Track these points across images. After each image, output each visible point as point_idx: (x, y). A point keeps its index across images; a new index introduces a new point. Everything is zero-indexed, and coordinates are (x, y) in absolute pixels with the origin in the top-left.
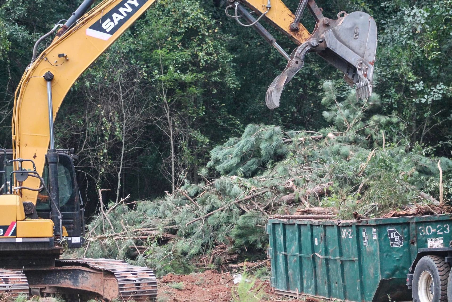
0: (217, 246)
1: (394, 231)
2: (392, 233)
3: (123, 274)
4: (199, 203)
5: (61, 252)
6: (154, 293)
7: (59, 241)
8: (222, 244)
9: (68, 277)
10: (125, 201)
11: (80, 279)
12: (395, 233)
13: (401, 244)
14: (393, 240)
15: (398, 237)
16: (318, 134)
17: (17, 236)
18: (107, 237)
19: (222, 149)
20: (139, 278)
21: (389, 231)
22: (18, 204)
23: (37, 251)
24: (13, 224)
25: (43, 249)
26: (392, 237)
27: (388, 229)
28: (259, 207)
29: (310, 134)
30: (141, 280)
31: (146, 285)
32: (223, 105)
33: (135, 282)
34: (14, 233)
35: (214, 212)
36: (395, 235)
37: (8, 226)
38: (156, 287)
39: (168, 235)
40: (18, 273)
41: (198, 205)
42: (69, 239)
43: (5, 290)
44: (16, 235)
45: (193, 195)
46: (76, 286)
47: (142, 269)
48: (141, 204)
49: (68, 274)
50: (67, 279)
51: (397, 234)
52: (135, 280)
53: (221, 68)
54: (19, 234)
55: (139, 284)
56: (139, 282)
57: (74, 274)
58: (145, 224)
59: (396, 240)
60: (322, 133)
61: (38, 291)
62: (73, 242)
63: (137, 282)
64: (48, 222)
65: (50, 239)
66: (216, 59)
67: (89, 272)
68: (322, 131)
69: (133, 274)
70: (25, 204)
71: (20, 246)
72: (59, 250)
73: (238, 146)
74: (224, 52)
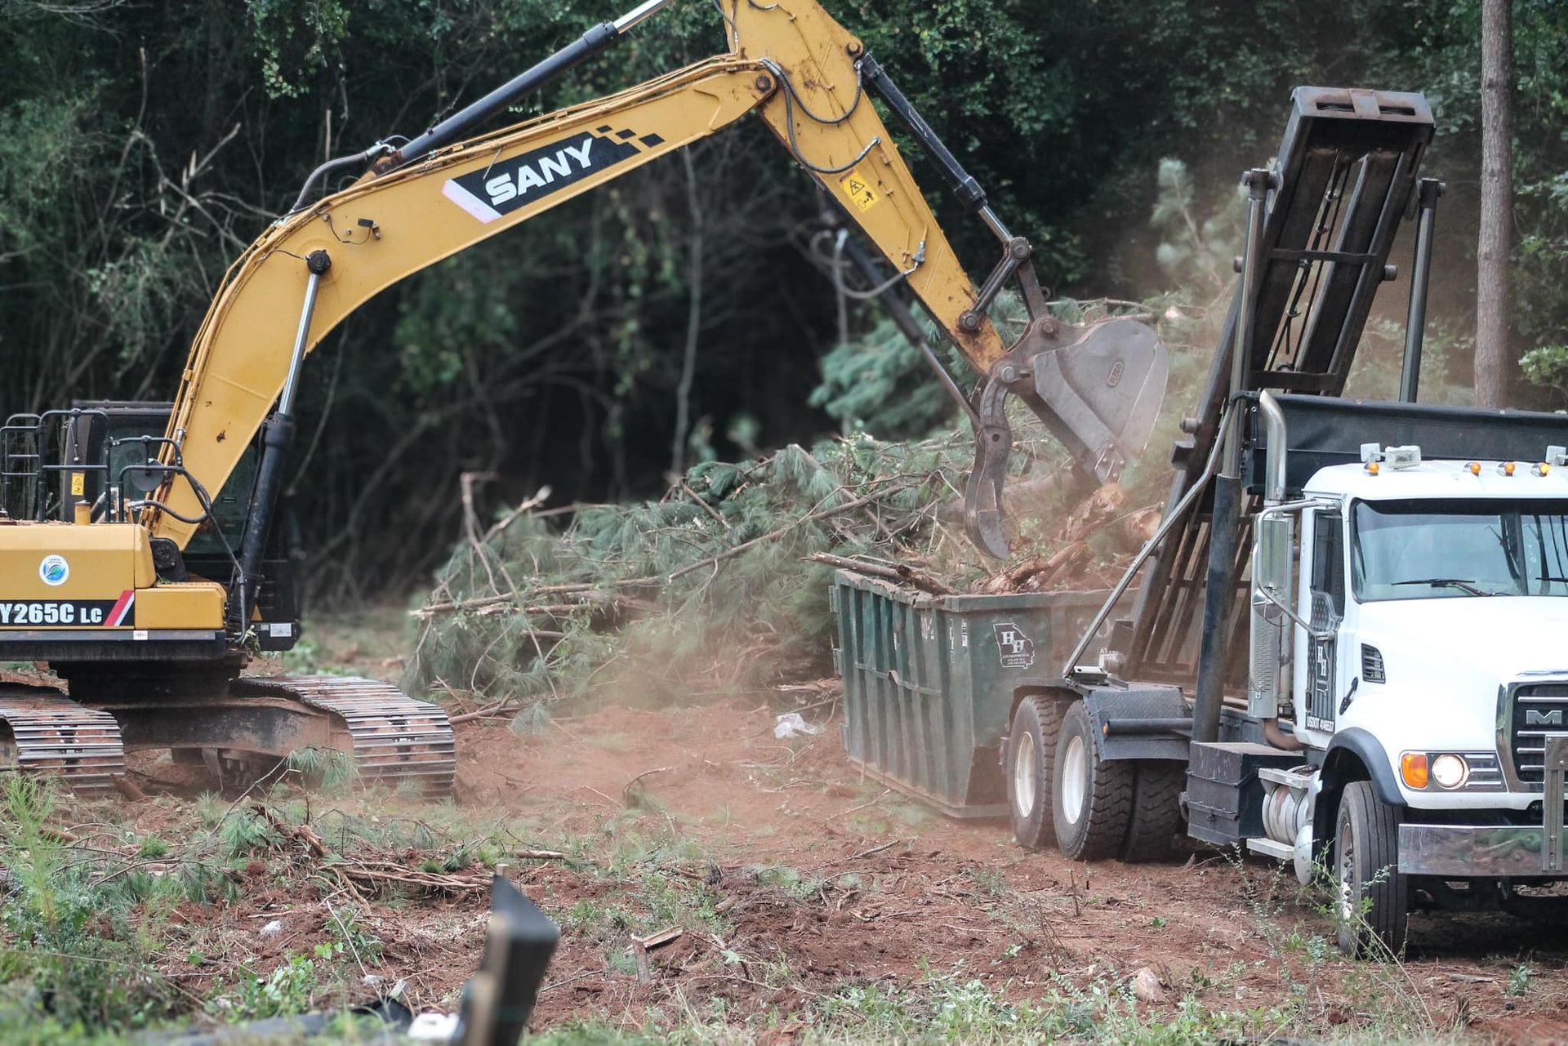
0: (755, 636)
1: (1009, 628)
2: (1005, 634)
3: (369, 723)
4: (728, 517)
5: (244, 662)
6: (447, 769)
7: (239, 637)
8: (768, 630)
9: (249, 724)
10: (535, 509)
11: (280, 732)
12: (1012, 633)
13: (1028, 660)
14: (1008, 649)
15: (1022, 642)
16: (1141, 311)
17: (137, 626)
18: (460, 608)
19: (855, 353)
20: (409, 732)
21: (998, 627)
22: (139, 547)
23: (186, 662)
24: (126, 595)
25: (200, 657)
26: (1005, 642)
27: (997, 622)
28: (886, 530)
29: (1118, 310)
30: (412, 738)
31: (427, 752)
32: (1004, 183)
33: (396, 743)
34: (130, 619)
35: (753, 542)
36: (1012, 637)
37: (115, 602)
38: (452, 754)
39: (634, 602)
40: (101, 717)
41: (724, 522)
42: (264, 627)
43: (64, 759)
44: (133, 624)
45: (719, 493)
46: (270, 747)
47: (421, 708)
48: (587, 513)
49: (250, 717)
50: (247, 729)
51: (1017, 637)
52: (398, 738)
53: (992, 76)
54: (139, 620)
55: (408, 748)
56: (409, 742)
57: (266, 720)
58: (577, 572)
59: (1015, 651)
60: (1154, 306)
61: (215, 753)
62: (273, 635)
63: (404, 742)
64: (211, 593)
65: (216, 635)
66: (977, 48)
67: (301, 714)
68: (1153, 300)
69: (395, 722)
70: (156, 545)
71: (144, 650)
72: (240, 657)
73: (892, 346)
74: (1003, 27)
